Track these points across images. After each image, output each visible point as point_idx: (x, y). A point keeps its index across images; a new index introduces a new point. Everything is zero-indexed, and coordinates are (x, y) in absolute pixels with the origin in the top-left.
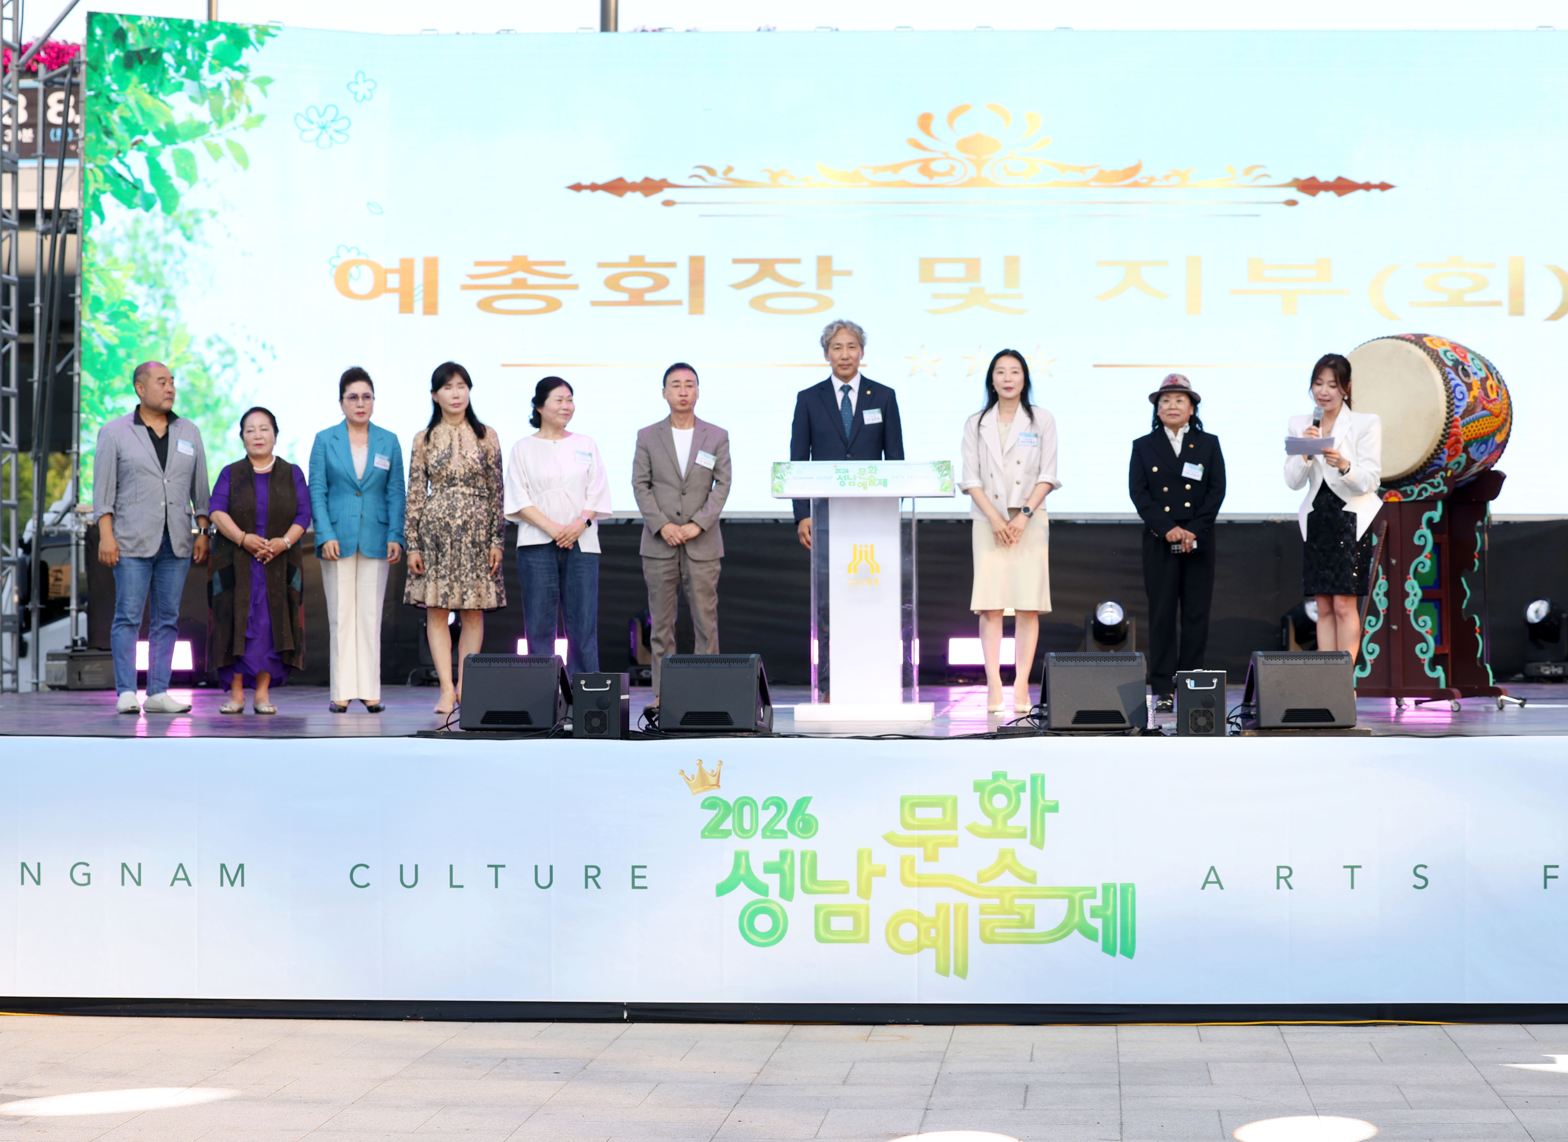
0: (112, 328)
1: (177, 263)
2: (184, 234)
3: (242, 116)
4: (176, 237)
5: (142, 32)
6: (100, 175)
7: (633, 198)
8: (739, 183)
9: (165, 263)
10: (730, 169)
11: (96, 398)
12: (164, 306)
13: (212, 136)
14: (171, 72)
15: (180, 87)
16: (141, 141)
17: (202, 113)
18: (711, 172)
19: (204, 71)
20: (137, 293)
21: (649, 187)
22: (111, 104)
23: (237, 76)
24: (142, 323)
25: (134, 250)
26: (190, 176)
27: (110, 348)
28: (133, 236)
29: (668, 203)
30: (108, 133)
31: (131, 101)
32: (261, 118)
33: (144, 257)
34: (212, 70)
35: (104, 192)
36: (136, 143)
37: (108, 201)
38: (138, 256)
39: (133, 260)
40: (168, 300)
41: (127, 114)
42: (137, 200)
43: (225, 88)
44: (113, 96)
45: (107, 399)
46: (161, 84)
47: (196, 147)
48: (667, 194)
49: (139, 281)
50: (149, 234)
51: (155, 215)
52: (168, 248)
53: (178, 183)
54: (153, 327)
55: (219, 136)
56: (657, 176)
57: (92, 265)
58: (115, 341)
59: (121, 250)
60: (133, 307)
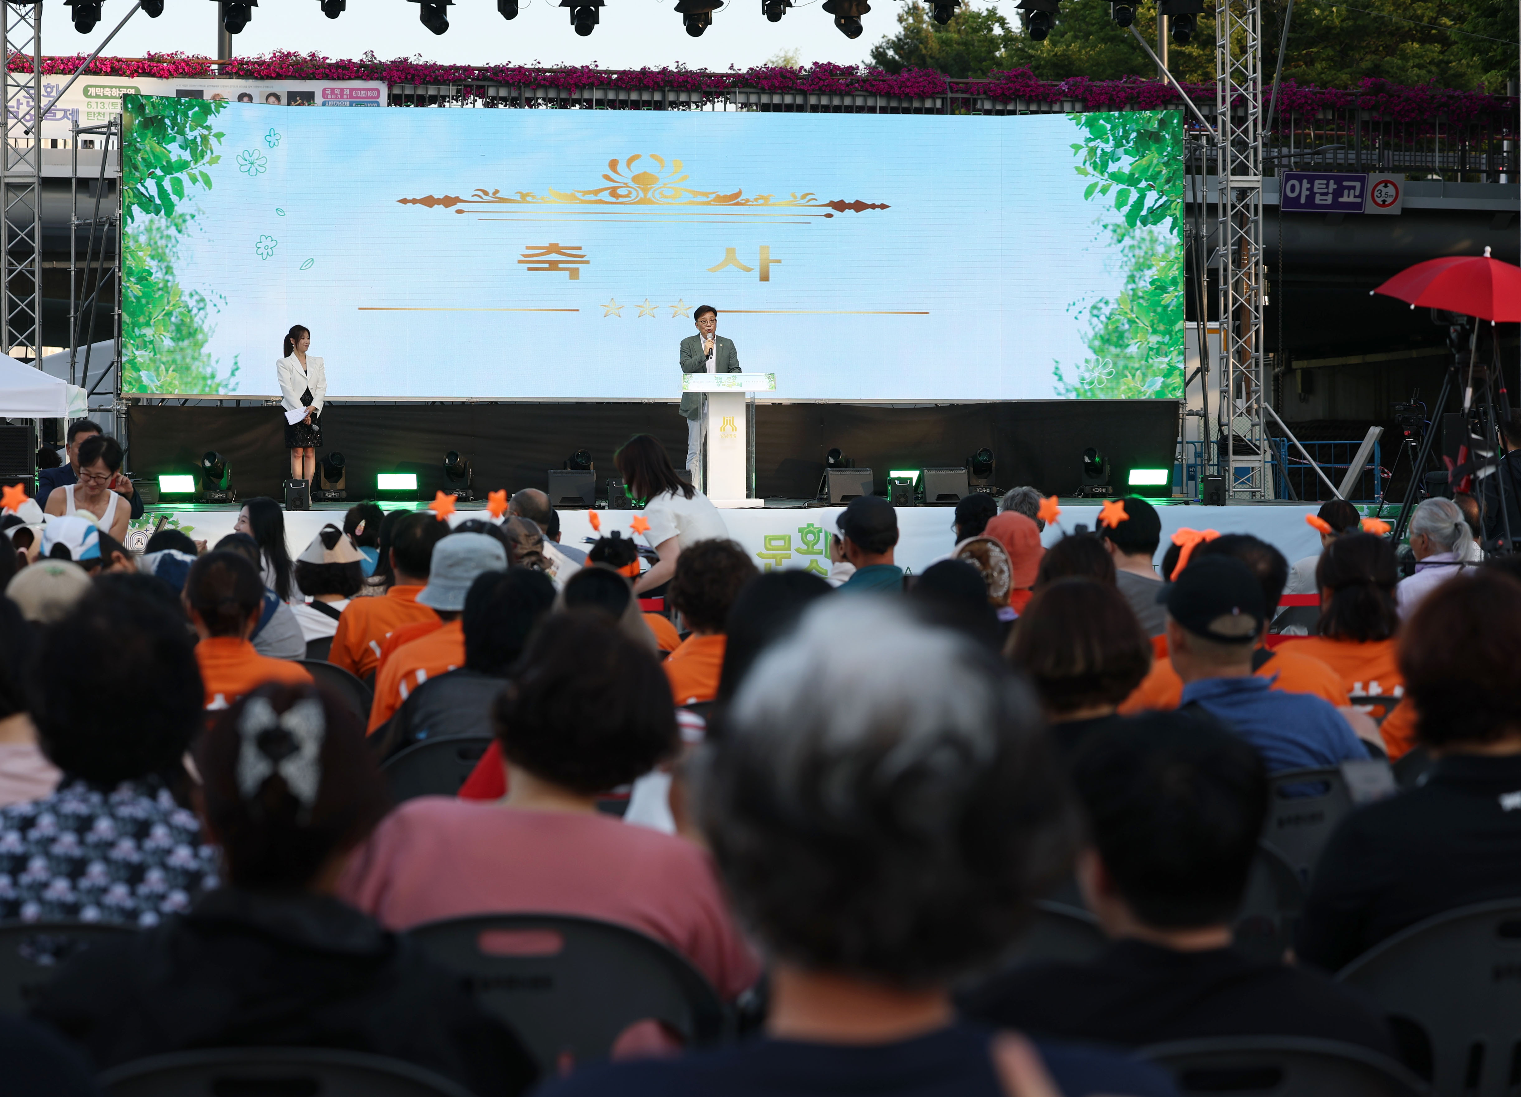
0: (138, 286)
1: (173, 246)
2: (177, 229)
5: (153, 105)
8: (503, 200)
9: (167, 246)
13: (192, 169)
16: (153, 172)
18: (486, 193)
20: (152, 265)
24: (155, 283)
25: (150, 239)
27: (138, 299)
36: (150, 174)
38: (152, 242)
39: (149, 245)
45: (136, 329)
50: (158, 229)
55: (196, 169)
58: (141, 294)
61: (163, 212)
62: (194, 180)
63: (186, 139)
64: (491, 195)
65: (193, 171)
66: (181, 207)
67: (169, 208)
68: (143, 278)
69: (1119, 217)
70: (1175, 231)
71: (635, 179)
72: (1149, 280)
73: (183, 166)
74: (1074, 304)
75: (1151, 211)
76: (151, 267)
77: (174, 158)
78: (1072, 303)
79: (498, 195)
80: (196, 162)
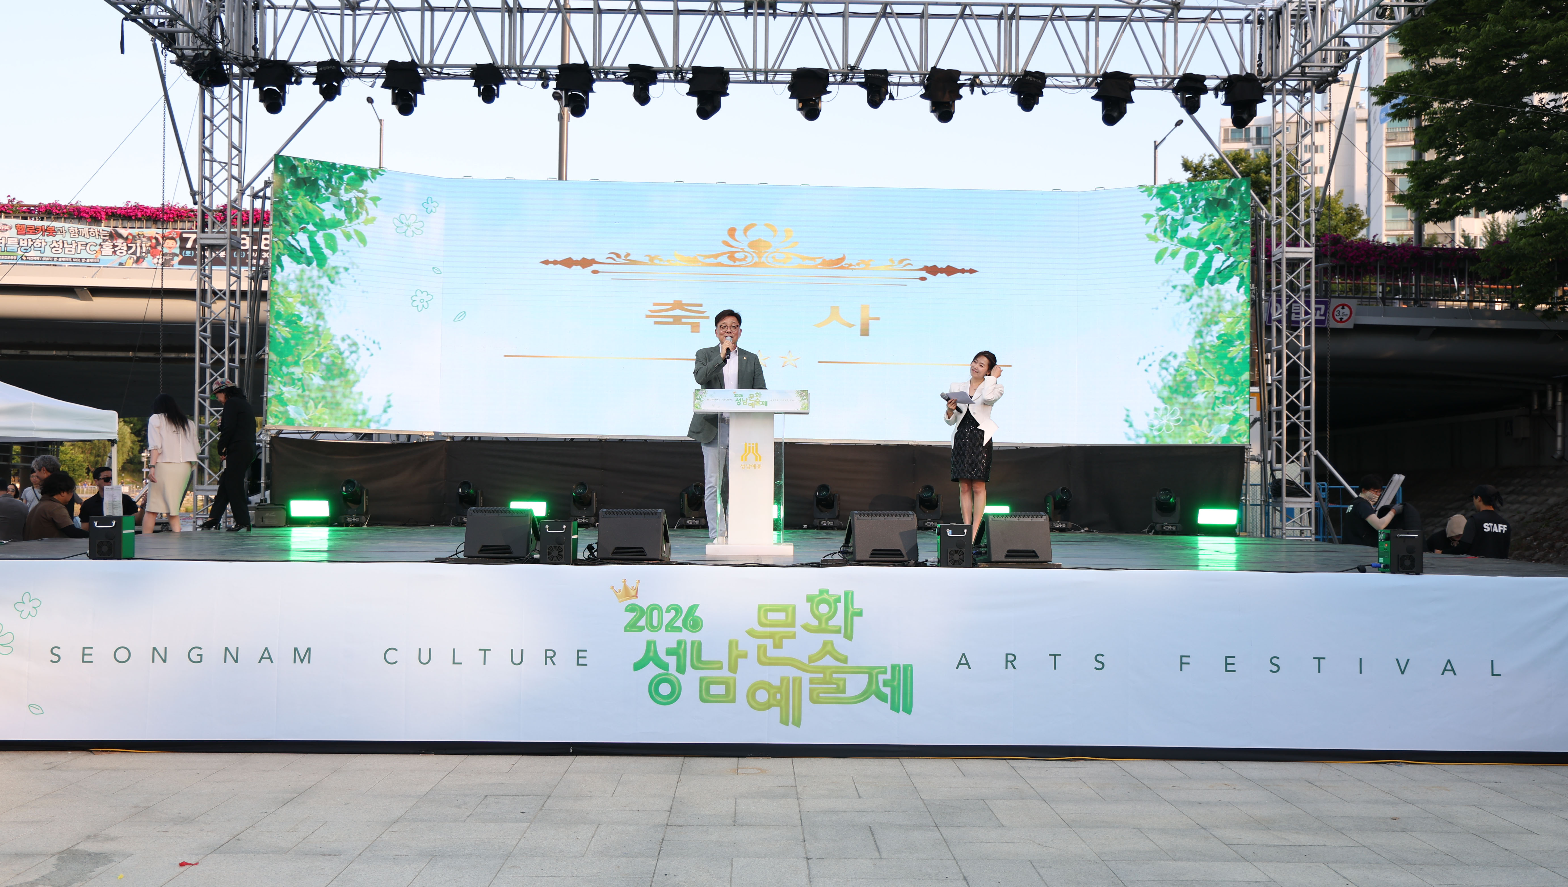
0: (287, 329)
1: (325, 295)
2: (330, 279)
3: (363, 217)
4: (325, 281)
5: (306, 167)
6: (281, 245)
7: (577, 269)
8: (633, 262)
9: (318, 294)
10: (628, 255)
11: (277, 368)
12: (317, 318)
13: (346, 227)
14: (323, 190)
15: (328, 199)
16: (305, 227)
17: (341, 214)
18: (618, 256)
19: (342, 192)
20: (304, 310)
21: (585, 263)
22: (289, 207)
23: (361, 195)
24: (306, 327)
25: (301, 287)
26: (333, 248)
27: (286, 340)
28: (299, 279)
29: (595, 272)
30: (287, 223)
31: (300, 205)
32: (374, 219)
33: (306, 291)
34: (346, 190)
35: (284, 255)
36: (302, 228)
37: (285, 259)
38: (303, 290)
39: (300, 292)
40: (320, 315)
41: (297, 212)
42: (302, 260)
43: (354, 201)
44: (289, 202)
45: (284, 369)
46: (317, 197)
47: (337, 233)
48: (595, 267)
49: (303, 304)
50: (310, 278)
51: (313, 268)
52: (320, 287)
53: (326, 251)
54: (311, 329)
56: (589, 257)
57: (276, 294)
58: (289, 336)
59: (293, 287)
60: (301, 319)
61: (315, 263)
62: (348, 237)
63: (340, 200)
64: (623, 257)
65: (347, 230)
66: (333, 260)
67: (321, 261)
68: (292, 321)
69: (1188, 278)
70: (1242, 290)
71: (752, 245)
72: (1215, 335)
73: (337, 224)
74: (1144, 358)
75: (1219, 272)
76: (301, 313)
77: (327, 216)
78: (1142, 357)
79: (628, 258)
80: (351, 220)
